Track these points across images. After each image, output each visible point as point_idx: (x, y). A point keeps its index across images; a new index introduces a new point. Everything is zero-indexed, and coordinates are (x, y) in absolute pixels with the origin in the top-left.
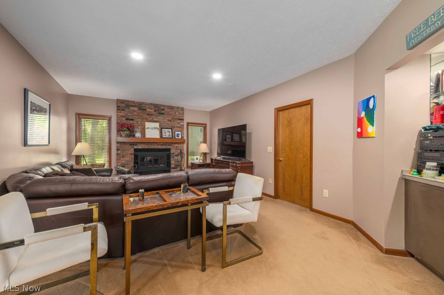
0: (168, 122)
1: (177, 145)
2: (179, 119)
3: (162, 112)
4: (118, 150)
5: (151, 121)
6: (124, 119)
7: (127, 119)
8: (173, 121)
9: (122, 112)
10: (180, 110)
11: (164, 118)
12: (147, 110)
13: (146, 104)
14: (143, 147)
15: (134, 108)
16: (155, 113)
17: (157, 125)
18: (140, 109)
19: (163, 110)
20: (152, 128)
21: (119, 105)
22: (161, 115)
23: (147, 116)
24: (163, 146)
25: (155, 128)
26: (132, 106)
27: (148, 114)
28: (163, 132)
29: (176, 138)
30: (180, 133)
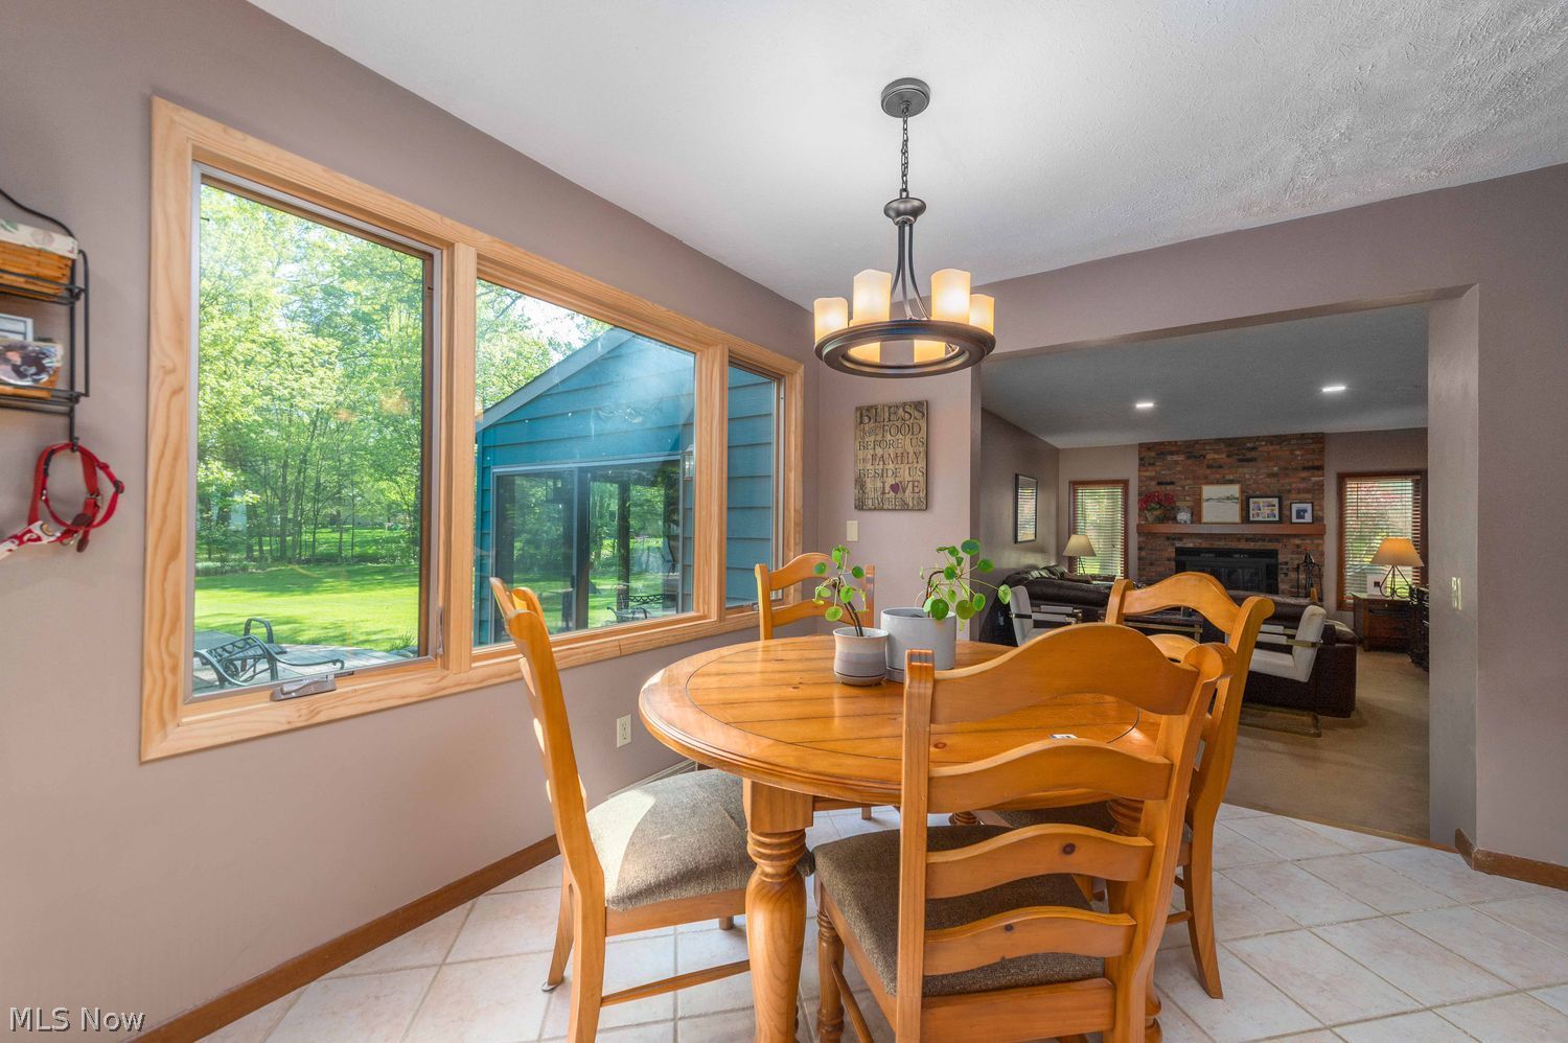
0: (1268, 480)
1: (1298, 542)
2: (1305, 469)
3: (1250, 455)
4: (1140, 549)
5: (1218, 482)
6: (1154, 483)
7: (1159, 484)
8: (1287, 475)
9: (1150, 468)
10: (1310, 441)
11: (1254, 471)
12: (1209, 457)
13: (1205, 444)
14: (1198, 545)
15: (1175, 458)
16: (1230, 460)
17: (1234, 490)
18: (1188, 458)
19: (1254, 449)
20: (1220, 500)
21: (1144, 454)
22: (1246, 464)
23: (1208, 471)
24: (1252, 544)
25: (1228, 498)
26: (1172, 453)
27: (1209, 467)
28: (1251, 506)
29: (1294, 520)
30: (1308, 507)
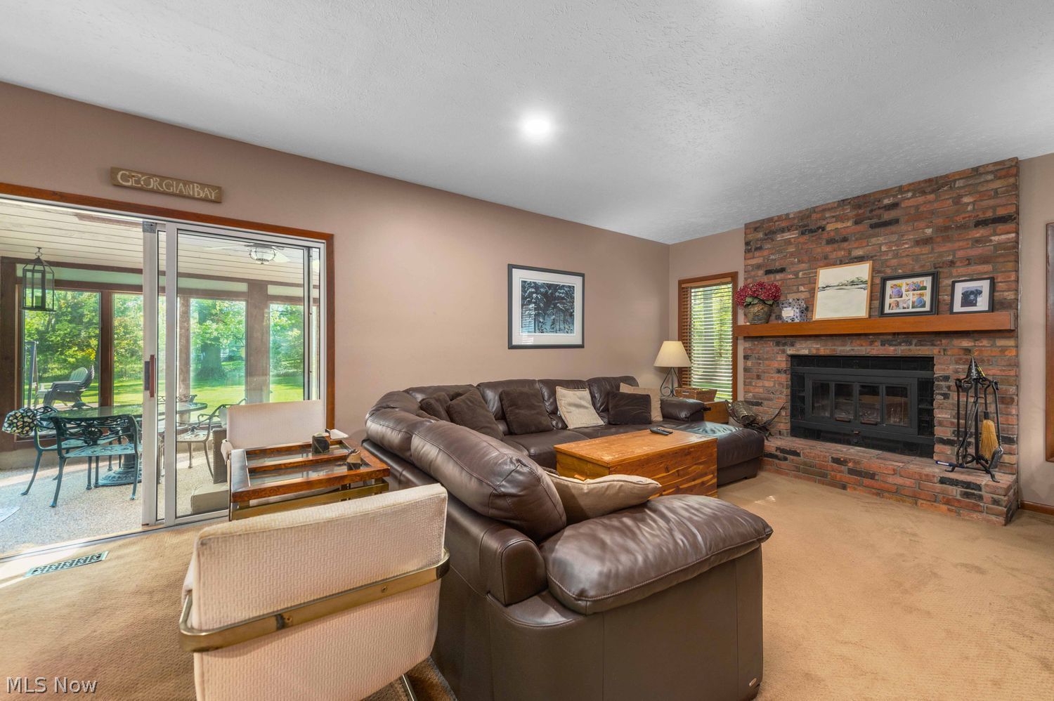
0: (917, 250)
1: (966, 343)
2: (980, 223)
3: (887, 216)
4: (746, 358)
5: (841, 262)
6: (761, 272)
7: (768, 272)
8: (947, 239)
9: (757, 254)
10: (990, 177)
11: (894, 238)
12: (829, 227)
13: (824, 210)
14: (814, 352)
15: (787, 236)
16: (859, 228)
17: (863, 271)
18: (803, 233)
19: (895, 206)
20: (841, 286)
21: (750, 237)
22: (882, 230)
23: (828, 248)
24: (892, 348)
25: (853, 283)
26: (783, 230)
27: (831, 241)
28: (888, 291)
29: (958, 307)
30: (985, 285)
